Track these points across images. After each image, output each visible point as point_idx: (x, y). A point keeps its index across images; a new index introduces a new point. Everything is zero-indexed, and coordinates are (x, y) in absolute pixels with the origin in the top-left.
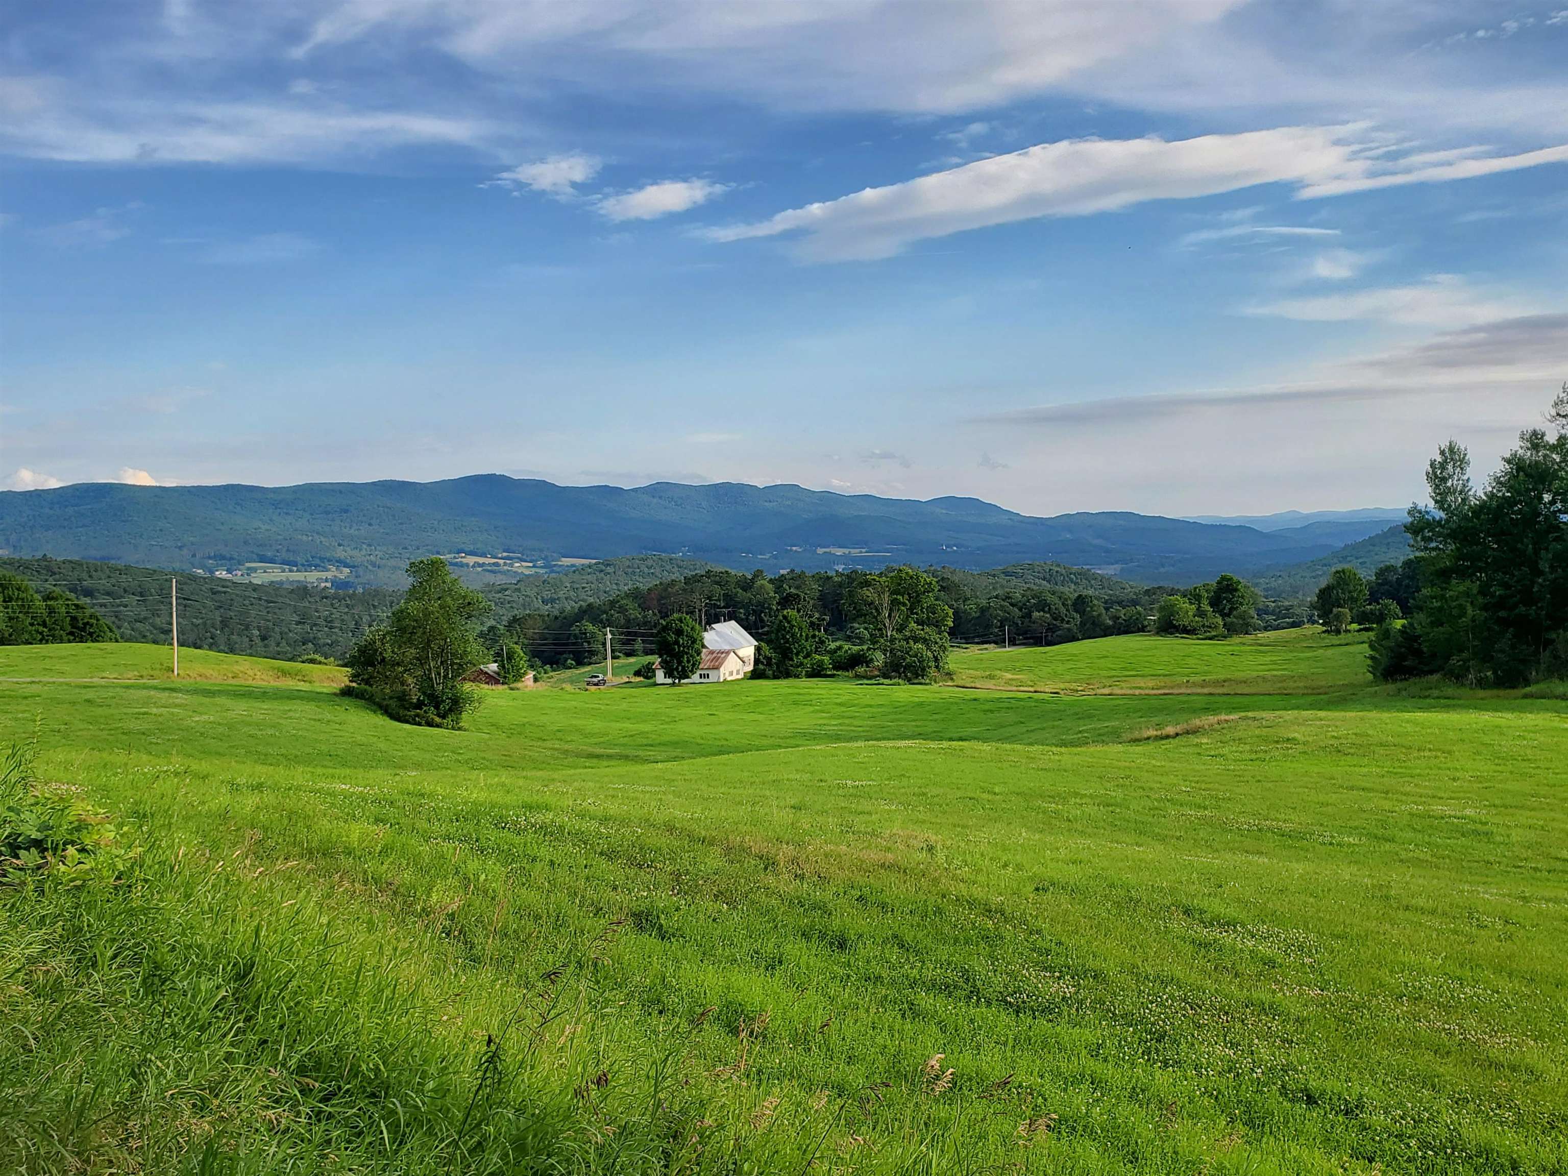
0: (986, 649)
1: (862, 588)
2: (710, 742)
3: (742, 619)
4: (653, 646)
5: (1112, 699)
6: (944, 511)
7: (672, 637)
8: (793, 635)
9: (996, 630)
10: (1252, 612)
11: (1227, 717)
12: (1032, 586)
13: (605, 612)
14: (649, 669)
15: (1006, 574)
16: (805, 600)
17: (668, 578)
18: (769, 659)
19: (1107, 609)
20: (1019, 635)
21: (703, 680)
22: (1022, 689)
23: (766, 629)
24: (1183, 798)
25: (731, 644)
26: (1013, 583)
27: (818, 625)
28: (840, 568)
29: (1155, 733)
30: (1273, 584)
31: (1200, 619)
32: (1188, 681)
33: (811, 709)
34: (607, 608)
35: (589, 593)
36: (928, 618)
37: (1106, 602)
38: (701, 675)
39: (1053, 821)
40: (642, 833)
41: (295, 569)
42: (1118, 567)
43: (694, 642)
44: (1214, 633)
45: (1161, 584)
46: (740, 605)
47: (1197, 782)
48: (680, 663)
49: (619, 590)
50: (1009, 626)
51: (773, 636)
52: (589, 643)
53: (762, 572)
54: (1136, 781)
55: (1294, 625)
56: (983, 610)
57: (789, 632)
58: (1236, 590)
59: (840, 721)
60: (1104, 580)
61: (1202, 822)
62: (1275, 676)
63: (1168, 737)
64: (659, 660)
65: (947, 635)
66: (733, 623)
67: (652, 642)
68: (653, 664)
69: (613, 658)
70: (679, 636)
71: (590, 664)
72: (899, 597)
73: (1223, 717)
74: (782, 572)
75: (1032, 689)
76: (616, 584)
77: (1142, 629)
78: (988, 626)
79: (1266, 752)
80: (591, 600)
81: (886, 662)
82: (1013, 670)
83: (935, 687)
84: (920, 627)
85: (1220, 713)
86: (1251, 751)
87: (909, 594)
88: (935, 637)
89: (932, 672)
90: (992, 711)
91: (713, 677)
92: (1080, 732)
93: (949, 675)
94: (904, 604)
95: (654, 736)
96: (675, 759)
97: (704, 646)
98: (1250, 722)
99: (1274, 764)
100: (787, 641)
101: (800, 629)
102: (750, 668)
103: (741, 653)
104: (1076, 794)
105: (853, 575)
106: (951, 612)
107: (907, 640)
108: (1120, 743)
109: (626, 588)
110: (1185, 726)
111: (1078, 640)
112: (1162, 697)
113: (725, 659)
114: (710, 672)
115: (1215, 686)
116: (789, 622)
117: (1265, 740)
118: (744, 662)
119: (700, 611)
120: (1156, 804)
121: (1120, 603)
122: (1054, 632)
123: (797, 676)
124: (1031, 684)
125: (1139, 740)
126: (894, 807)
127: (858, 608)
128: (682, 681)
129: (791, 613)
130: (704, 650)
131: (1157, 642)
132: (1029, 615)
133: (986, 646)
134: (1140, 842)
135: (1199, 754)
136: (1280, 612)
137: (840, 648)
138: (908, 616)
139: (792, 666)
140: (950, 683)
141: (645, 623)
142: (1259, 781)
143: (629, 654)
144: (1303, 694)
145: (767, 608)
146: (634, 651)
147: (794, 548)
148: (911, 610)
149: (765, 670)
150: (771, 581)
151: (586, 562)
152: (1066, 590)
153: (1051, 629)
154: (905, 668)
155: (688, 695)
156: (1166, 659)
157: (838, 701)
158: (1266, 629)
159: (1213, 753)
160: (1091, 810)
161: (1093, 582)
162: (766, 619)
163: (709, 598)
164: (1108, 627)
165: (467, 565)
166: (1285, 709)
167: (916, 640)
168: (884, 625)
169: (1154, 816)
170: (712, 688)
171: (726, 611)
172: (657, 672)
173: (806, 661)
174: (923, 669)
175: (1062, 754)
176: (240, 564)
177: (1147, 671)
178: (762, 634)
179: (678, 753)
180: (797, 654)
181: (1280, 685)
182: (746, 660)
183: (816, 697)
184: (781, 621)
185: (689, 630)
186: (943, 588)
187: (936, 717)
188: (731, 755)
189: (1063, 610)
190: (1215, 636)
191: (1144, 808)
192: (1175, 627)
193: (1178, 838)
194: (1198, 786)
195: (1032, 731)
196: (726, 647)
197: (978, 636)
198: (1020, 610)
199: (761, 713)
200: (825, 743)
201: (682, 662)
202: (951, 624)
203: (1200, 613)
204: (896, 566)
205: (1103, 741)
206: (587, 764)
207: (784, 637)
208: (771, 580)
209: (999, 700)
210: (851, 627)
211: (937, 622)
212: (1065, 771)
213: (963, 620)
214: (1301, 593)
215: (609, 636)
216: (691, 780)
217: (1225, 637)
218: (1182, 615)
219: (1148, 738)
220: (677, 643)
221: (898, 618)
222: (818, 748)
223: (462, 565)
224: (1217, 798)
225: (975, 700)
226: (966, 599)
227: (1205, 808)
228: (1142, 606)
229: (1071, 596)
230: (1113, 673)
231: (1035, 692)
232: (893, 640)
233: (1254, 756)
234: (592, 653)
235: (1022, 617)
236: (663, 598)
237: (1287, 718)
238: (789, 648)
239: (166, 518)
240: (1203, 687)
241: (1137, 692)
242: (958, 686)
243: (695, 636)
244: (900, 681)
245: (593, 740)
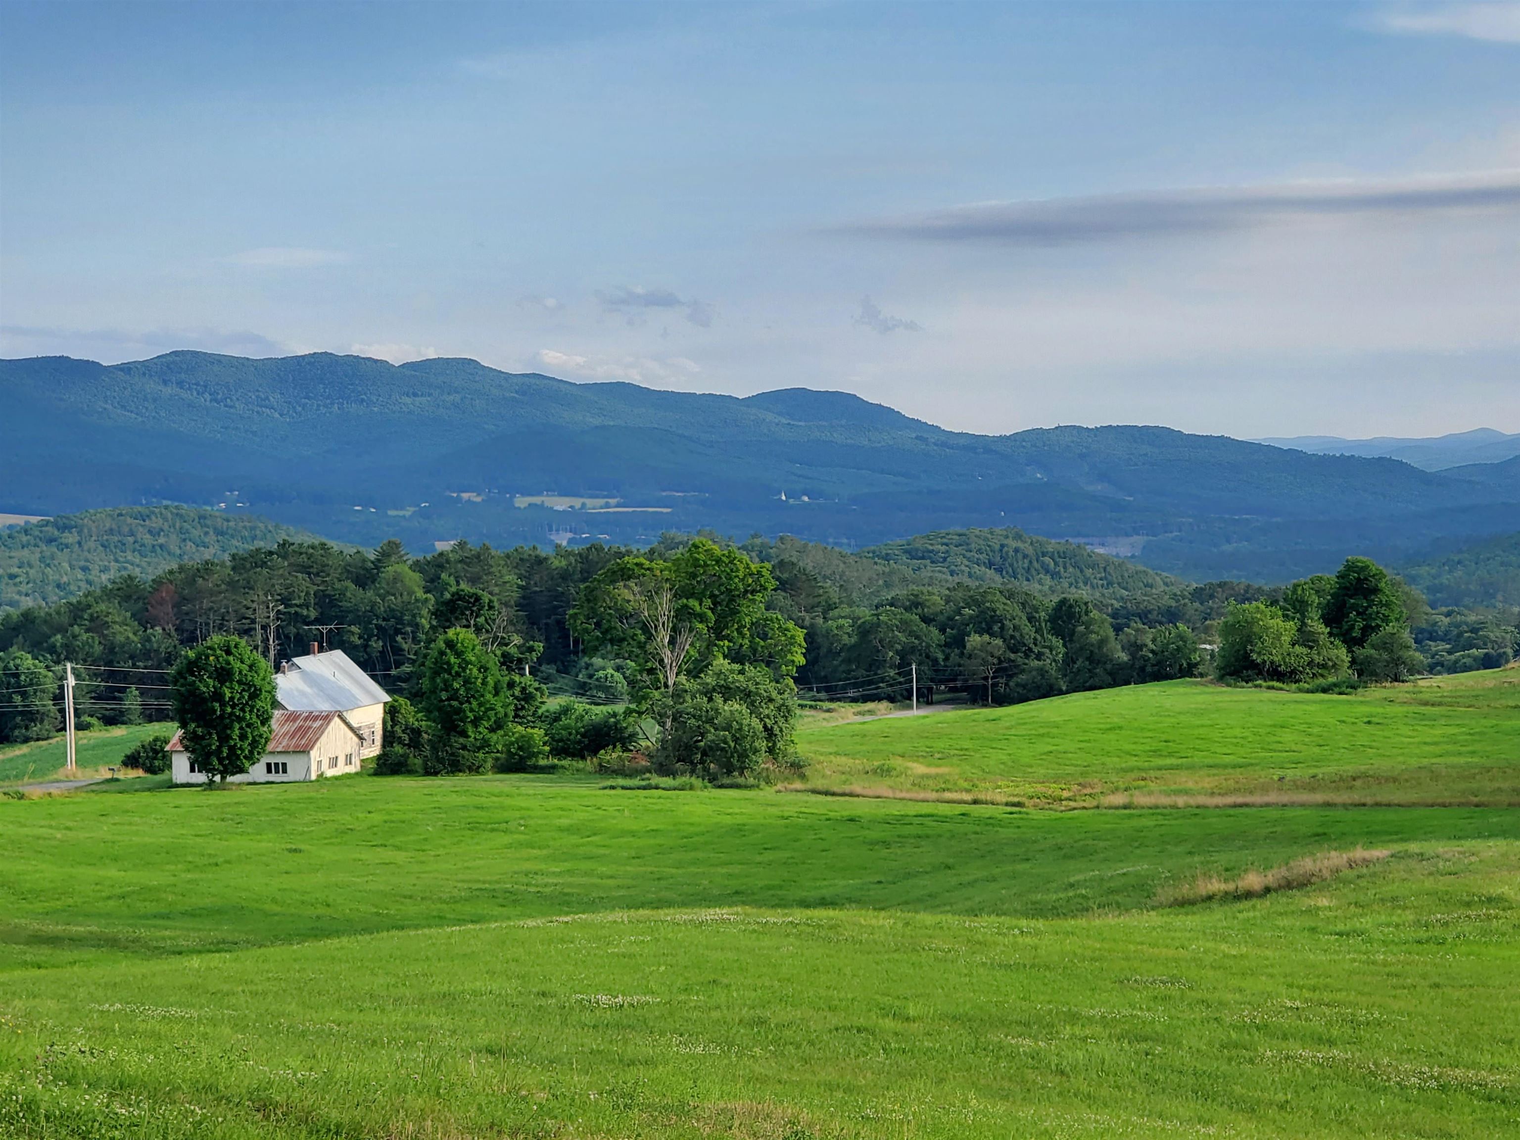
0: (871, 712)
1: (613, 582)
2: (293, 910)
3: (356, 647)
4: (169, 705)
5: (1130, 817)
6: (784, 421)
7: (207, 685)
8: (467, 682)
9: (892, 673)
10: (1407, 636)
11: (1367, 854)
12: (967, 581)
13: (62, 630)
14: (156, 752)
15: (912, 554)
16: (491, 608)
17: (196, 556)
18: (416, 733)
19: (1118, 629)
20: (941, 682)
21: (272, 777)
22: (948, 795)
23: (407, 668)
24: (1286, 1022)
25: (334, 700)
26: (925, 574)
27: (520, 661)
28: (563, 539)
29: (1223, 887)
30: (1445, 579)
31: (1305, 650)
32: (1281, 779)
33: (506, 839)
34: (65, 620)
35: (24, 588)
36: (754, 649)
37: (1114, 616)
38: (269, 765)
39: (1030, 1075)
40: (204, 1117)
42: (1140, 540)
43: (255, 695)
44: (1332, 679)
45: (1226, 577)
46: (350, 617)
47: (1314, 989)
48: (224, 739)
49: (89, 583)
50: (919, 665)
51: (425, 683)
52: (24, 695)
53: (397, 546)
54: (1191, 988)
55: (1489, 662)
56: (865, 631)
57: (458, 674)
58: (1376, 590)
59: (568, 865)
60: (1110, 569)
61: (1328, 1071)
62: (1453, 767)
63: (1248, 895)
64: (180, 732)
65: (791, 682)
66: (338, 655)
67: (164, 695)
68: (167, 742)
69: (79, 727)
70: (222, 683)
71: (26, 740)
72: (693, 603)
73: (1359, 853)
74: (442, 546)
75: (968, 797)
76: (84, 569)
77: (1187, 671)
78: (875, 664)
79: (1446, 924)
80: (28, 603)
81: (663, 741)
82: (928, 756)
83: (767, 793)
84: (737, 667)
85: (1354, 844)
86: (1417, 923)
87: (713, 596)
88: (768, 687)
89: (762, 761)
90: (886, 844)
91: (295, 771)
92: (1072, 885)
93: (797, 768)
94: (702, 618)
95: (170, 898)
96: (219, 947)
97: (276, 704)
98: (1413, 863)
99: (1463, 948)
100: (454, 697)
101: (483, 669)
102: (374, 750)
103: (355, 718)
104: (1073, 1018)
105: (593, 556)
106: (800, 635)
107: (708, 694)
108: (1153, 908)
109: (104, 577)
110: (1284, 872)
111: (1061, 693)
112: (1232, 811)
113: (321, 730)
114: (288, 760)
115: (1338, 789)
116: (458, 654)
117: (1444, 900)
118: (361, 738)
119: (264, 628)
120: (1234, 1035)
121: (1144, 616)
122: (1010, 677)
123: (475, 769)
124: (966, 785)
125: (1192, 902)
126: (699, 1050)
127: (605, 625)
128: (230, 779)
129: (459, 633)
130: (277, 713)
131: (1218, 698)
132: (959, 642)
133: (870, 706)
134: (1207, 1116)
135: (1313, 930)
136: (1460, 635)
137: (566, 711)
138: (710, 645)
139: (464, 748)
140: (798, 785)
141: (147, 654)
142: (1437, 986)
143: (110, 721)
144: (1510, 805)
145: (410, 625)
146: (122, 713)
147: (465, 496)
148: (718, 631)
149: (405, 756)
150: (417, 566)
151: (19, 520)
152: (1034, 588)
153: (1005, 669)
154: (704, 754)
155: (242, 809)
156: (1237, 732)
157: (565, 822)
158: (1432, 669)
159: (1340, 927)
160: (1106, 1050)
161: (1089, 572)
162: (405, 647)
163: (285, 601)
164: (1121, 667)
166: (1479, 836)
167: (728, 692)
168: (661, 661)
169: (1230, 1060)
170: (293, 793)
171: (325, 629)
172: (175, 758)
173: (494, 737)
174: (743, 756)
175: (1038, 933)
177: (1198, 758)
178: (399, 678)
179: (225, 931)
180: (476, 722)
181: (1463, 786)
182: (365, 733)
183: (517, 814)
184: (442, 653)
185: (245, 668)
186: (783, 585)
187: (768, 856)
188: (345, 940)
189: (1028, 630)
190: (1335, 685)
191: (1210, 1044)
192: (1254, 665)
193: (1282, 1107)
194: (1316, 996)
195: (972, 884)
196: (324, 707)
197: (855, 686)
198: (943, 630)
199: (398, 848)
200: (544, 915)
201: (229, 737)
202: (801, 660)
203: (1305, 638)
204: (681, 536)
205: (1118, 905)
206: (28, 958)
207: (447, 687)
208: (417, 563)
209: (902, 820)
210: (588, 666)
211: (770, 656)
212: (1047, 968)
213: (823, 651)
214: (1500, 597)
215: (71, 681)
216: (265, 994)
217: (1354, 687)
218: (1268, 642)
219: (1210, 898)
220: (218, 696)
221: (689, 646)
222: (531, 923)
224: (1353, 1022)
225: (852, 820)
226: (831, 607)
227: (1331, 1043)
228: (1187, 622)
229: (1046, 601)
230: (1133, 762)
231: (975, 802)
232: (679, 694)
233: (1422, 934)
234: (31, 717)
235: (946, 645)
236: (185, 600)
237: (1487, 854)
238: (459, 711)
240: (1313, 790)
241: (1181, 801)
242: (815, 792)
243: (258, 682)
244: (693, 780)
245: (38, 906)
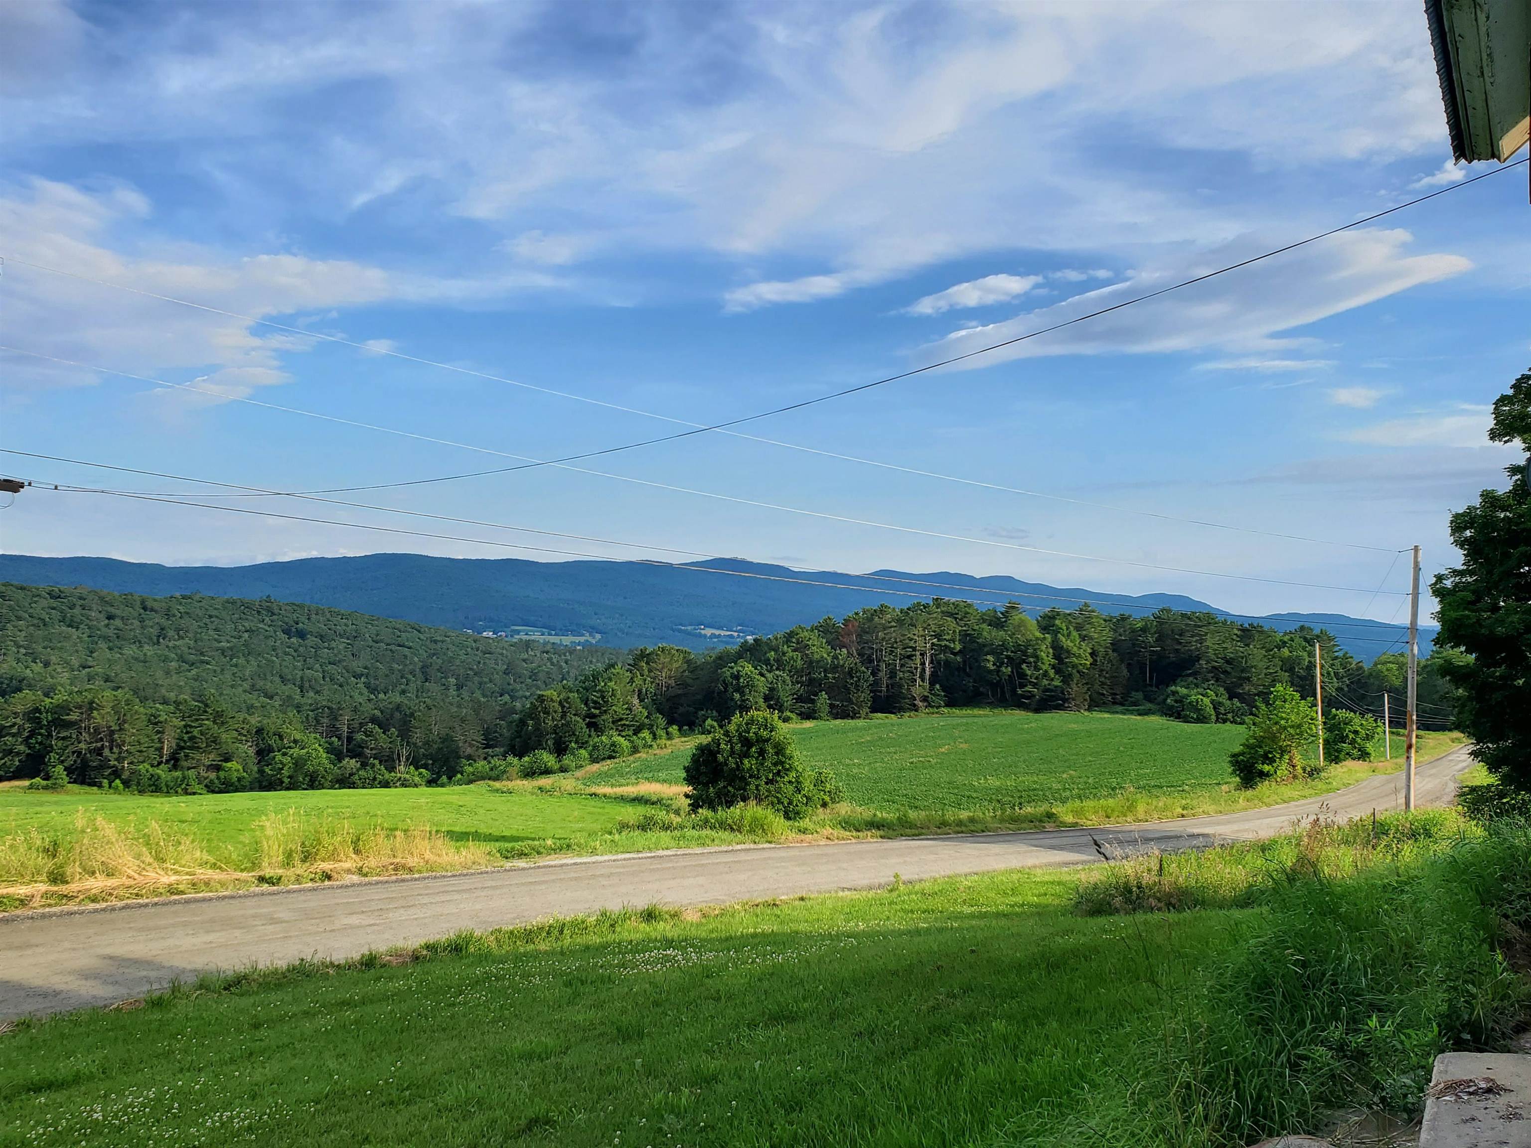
41: (553, 633)
46: (986, 649)
52: (742, 694)
119: (922, 654)
141: (835, 668)
143: (806, 715)
145: (1032, 656)
146: (814, 711)
165: (705, 636)
176: (506, 627)
223: (700, 635)
236: (865, 631)
239: (448, 585)
